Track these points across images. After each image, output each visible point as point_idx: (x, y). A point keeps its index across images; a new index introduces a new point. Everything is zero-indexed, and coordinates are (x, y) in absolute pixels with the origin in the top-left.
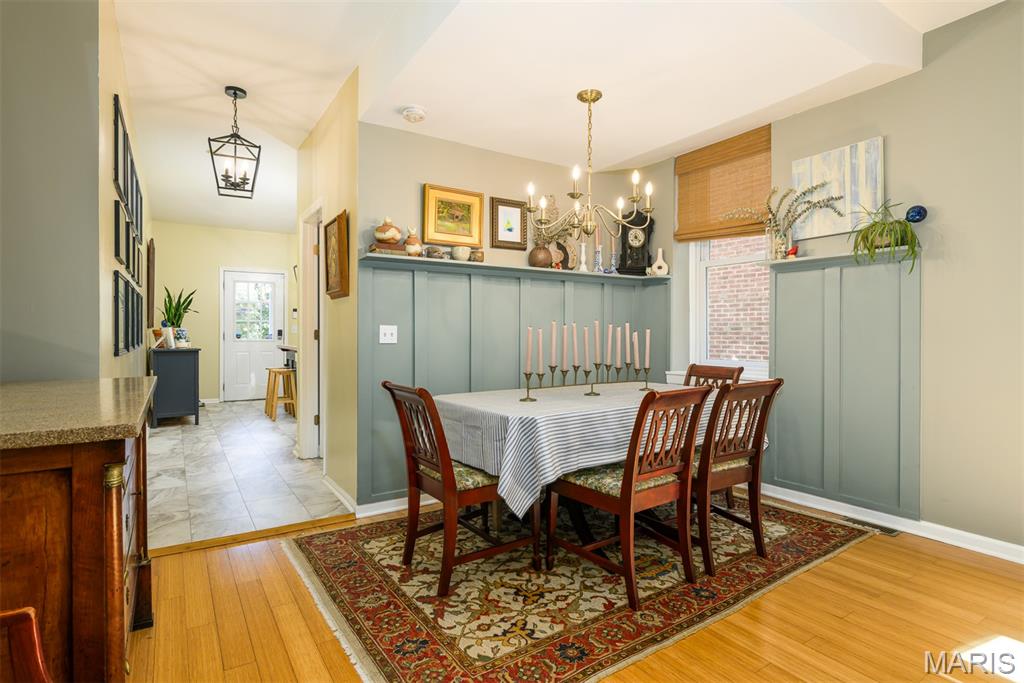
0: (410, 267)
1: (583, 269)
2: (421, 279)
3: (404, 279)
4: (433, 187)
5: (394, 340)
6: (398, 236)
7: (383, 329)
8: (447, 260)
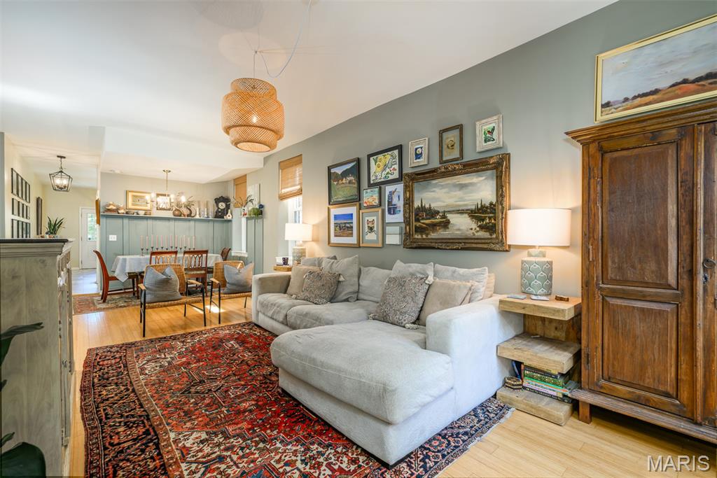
0: (122, 217)
1: (197, 217)
2: (126, 221)
3: (120, 221)
4: (130, 191)
5: (115, 240)
6: (115, 208)
7: (110, 236)
8: (135, 215)
